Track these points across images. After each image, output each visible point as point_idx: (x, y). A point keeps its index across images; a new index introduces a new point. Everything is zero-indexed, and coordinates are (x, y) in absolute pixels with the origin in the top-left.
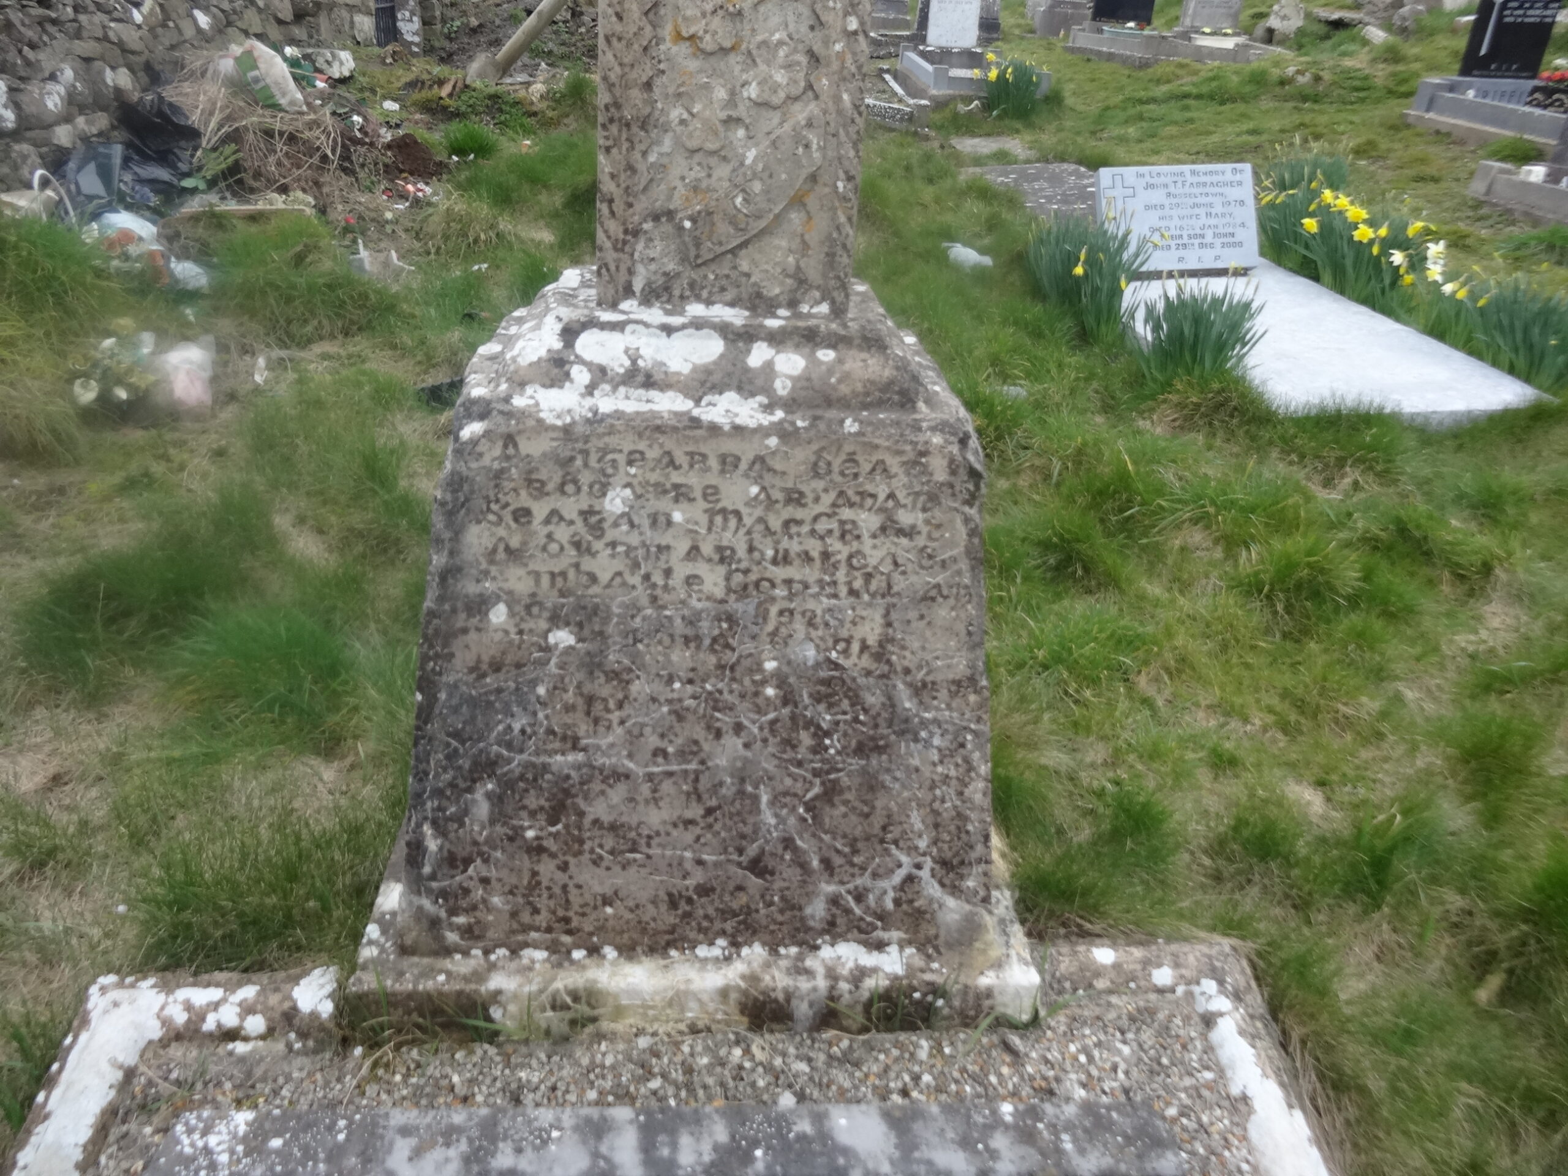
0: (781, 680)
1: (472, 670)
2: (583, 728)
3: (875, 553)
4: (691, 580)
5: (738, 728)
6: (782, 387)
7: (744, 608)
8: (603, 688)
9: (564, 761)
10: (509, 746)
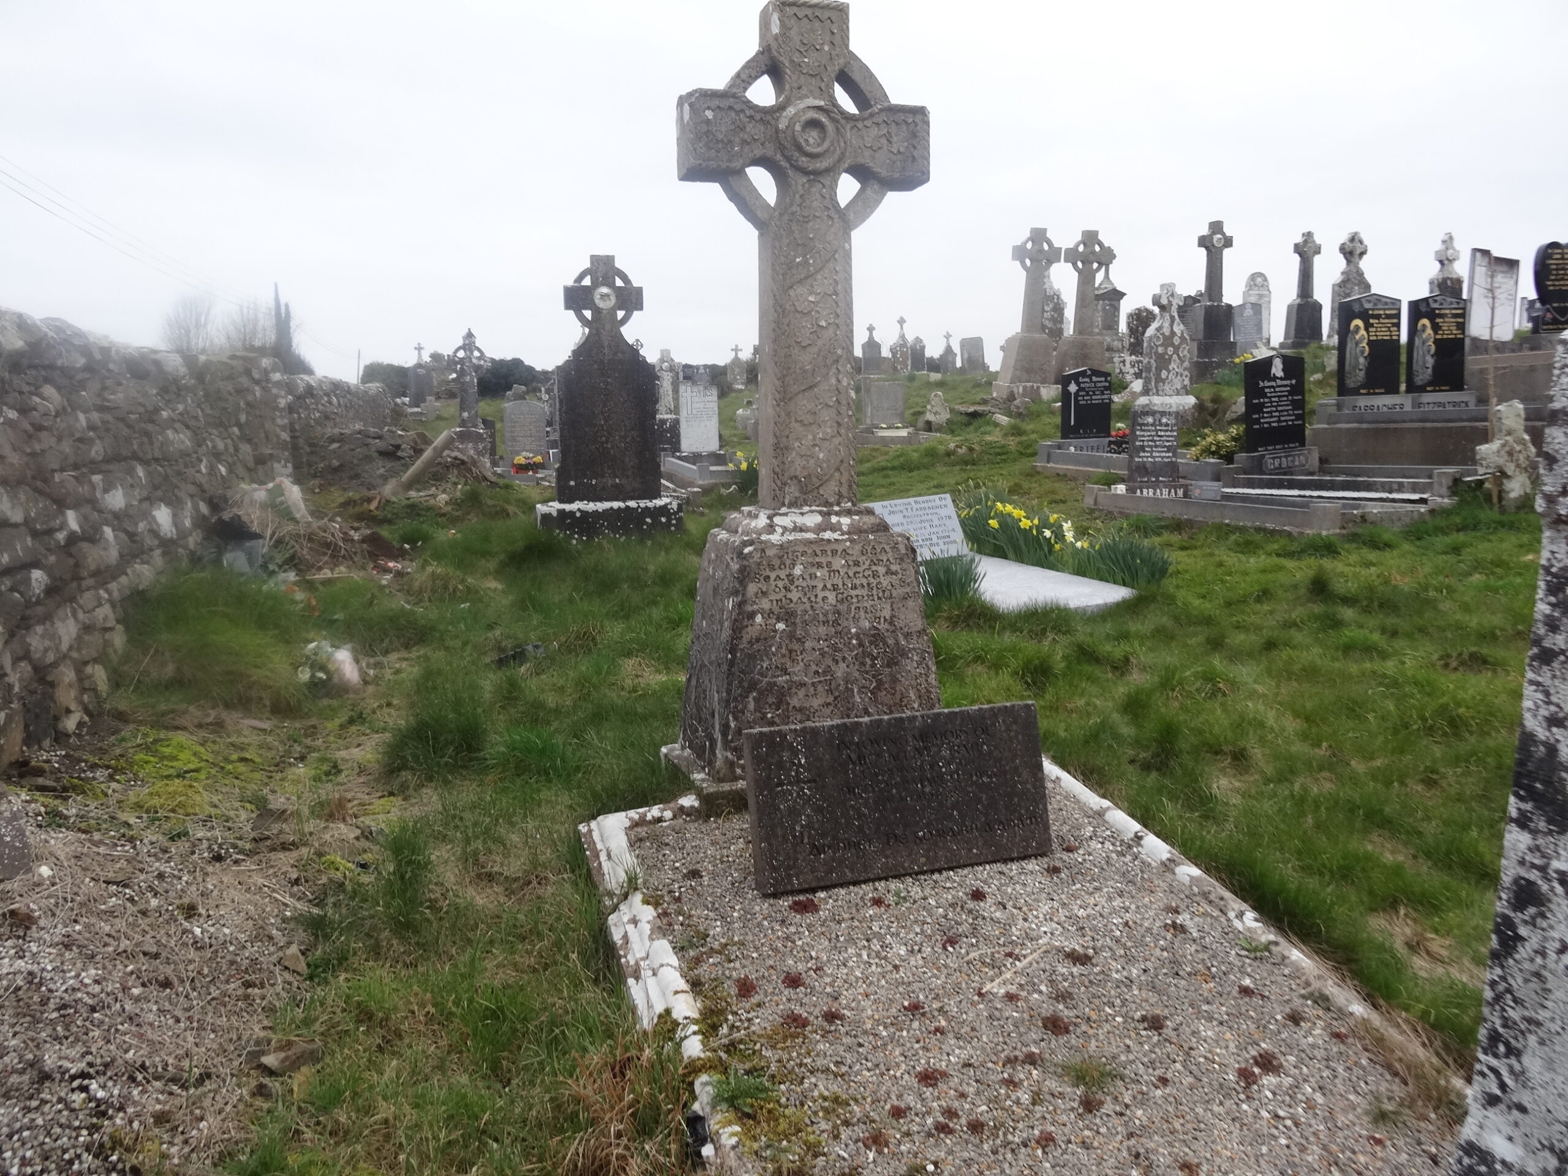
0: (857, 636)
1: (749, 642)
2: (789, 664)
3: (885, 582)
4: (824, 598)
5: (844, 659)
6: (845, 528)
7: (843, 608)
8: (796, 646)
9: (782, 679)
10: (762, 674)
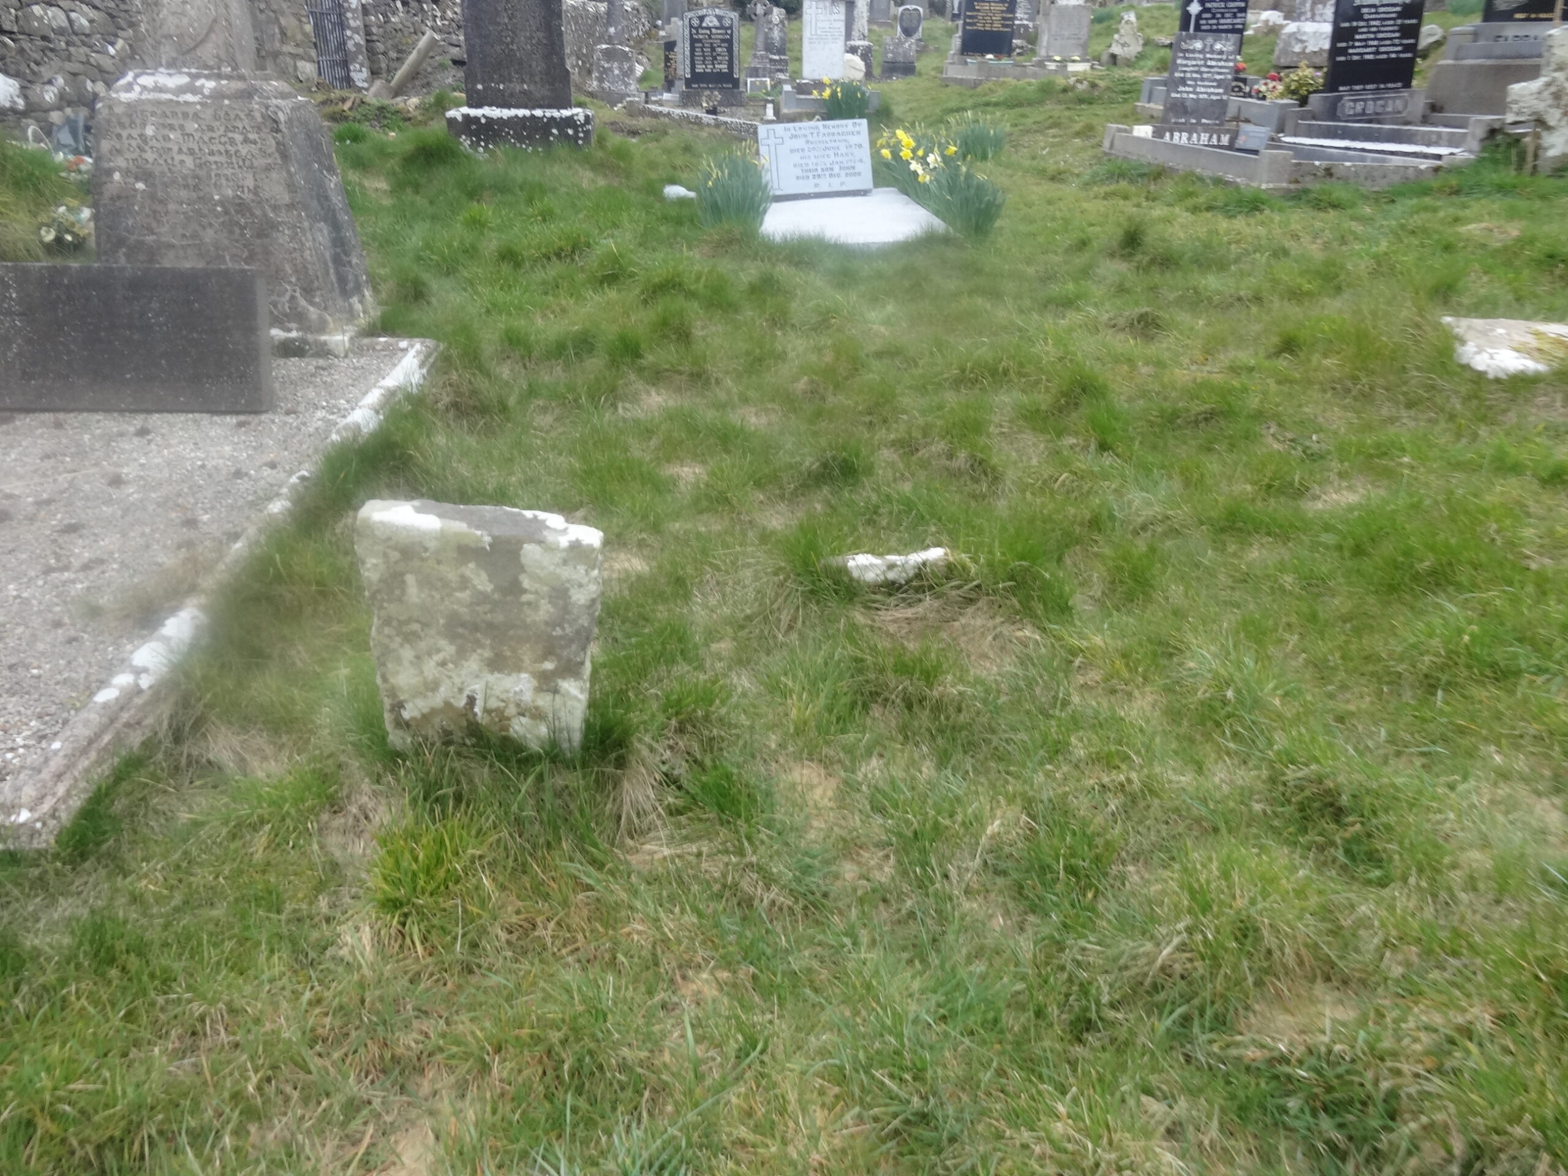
0: (221, 203)
1: (111, 199)
4: (182, 162)
6: (206, 92)
10: (128, 232)
